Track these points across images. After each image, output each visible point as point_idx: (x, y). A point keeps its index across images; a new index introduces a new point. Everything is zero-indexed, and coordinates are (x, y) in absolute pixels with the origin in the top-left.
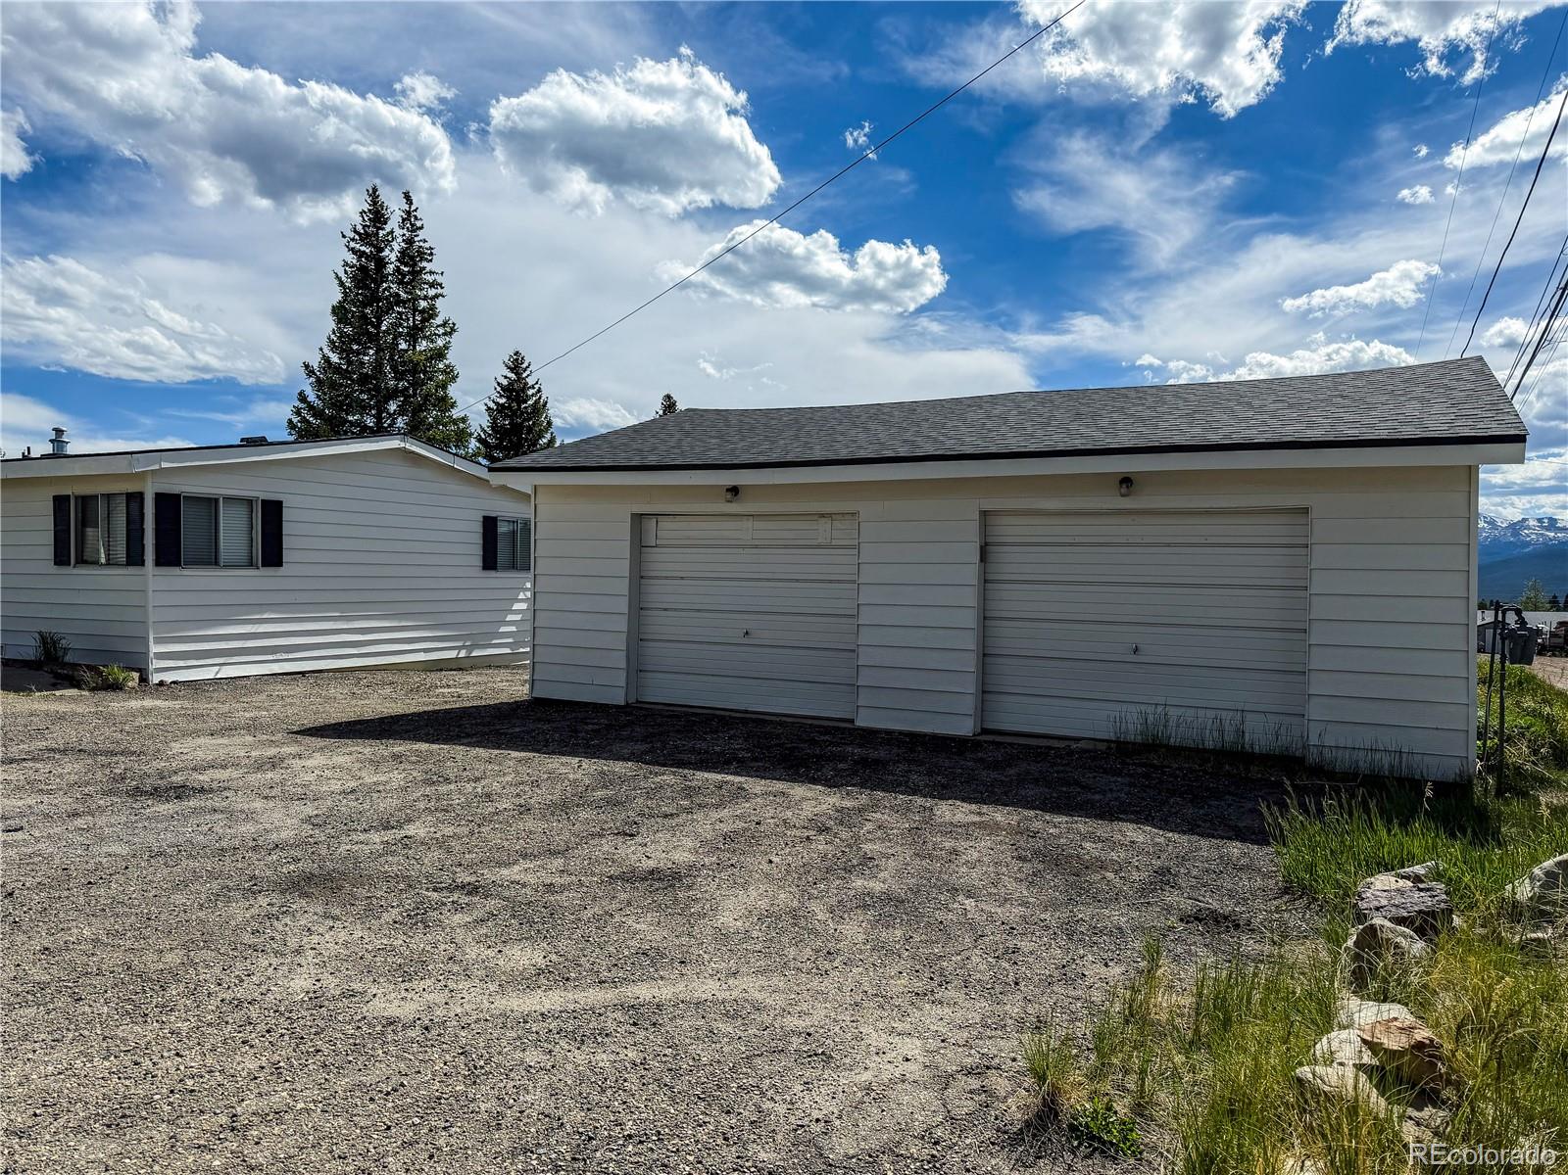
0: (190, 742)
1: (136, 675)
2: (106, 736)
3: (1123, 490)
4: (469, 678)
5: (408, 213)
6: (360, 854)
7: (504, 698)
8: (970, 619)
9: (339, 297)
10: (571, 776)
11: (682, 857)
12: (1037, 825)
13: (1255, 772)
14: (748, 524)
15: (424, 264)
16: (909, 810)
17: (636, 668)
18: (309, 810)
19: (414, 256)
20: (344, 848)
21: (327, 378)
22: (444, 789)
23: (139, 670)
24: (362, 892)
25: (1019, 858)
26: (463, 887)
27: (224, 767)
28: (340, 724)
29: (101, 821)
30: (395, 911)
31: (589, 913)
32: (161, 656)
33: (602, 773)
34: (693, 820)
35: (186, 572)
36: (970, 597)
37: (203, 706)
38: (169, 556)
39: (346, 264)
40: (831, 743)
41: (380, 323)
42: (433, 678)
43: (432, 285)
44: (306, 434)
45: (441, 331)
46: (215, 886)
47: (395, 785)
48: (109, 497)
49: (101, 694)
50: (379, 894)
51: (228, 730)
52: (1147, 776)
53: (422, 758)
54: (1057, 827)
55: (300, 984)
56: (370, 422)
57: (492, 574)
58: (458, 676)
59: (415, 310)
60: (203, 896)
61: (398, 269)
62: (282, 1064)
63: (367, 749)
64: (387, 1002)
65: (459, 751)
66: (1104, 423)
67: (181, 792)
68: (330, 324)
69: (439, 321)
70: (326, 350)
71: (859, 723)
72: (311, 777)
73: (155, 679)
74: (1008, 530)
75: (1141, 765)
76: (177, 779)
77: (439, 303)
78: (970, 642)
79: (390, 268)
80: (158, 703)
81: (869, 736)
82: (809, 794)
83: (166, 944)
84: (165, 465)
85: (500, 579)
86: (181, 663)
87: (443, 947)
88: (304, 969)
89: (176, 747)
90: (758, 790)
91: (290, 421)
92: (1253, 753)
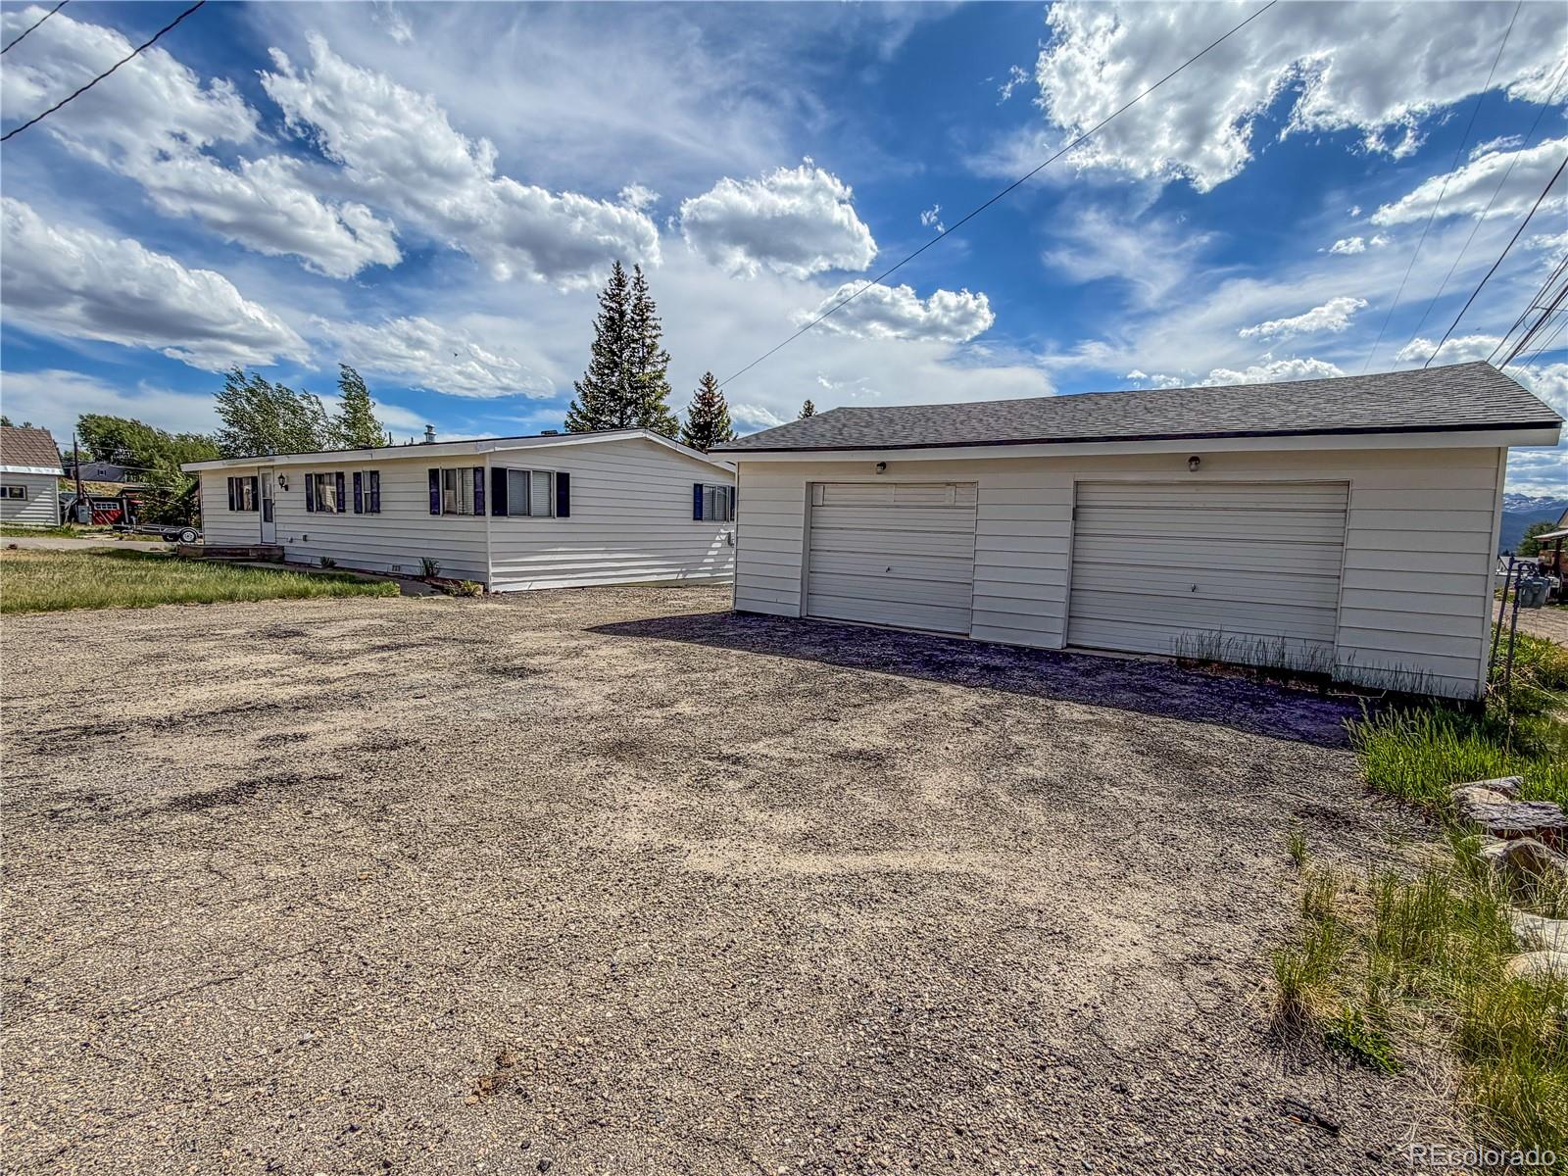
0: (521, 635)
1: (481, 587)
2: (467, 629)
3: (1193, 467)
4: (686, 594)
5: (638, 279)
6: (649, 726)
7: (713, 609)
8: (1064, 563)
9: (597, 338)
10: (778, 671)
11: (879, 741)
12: (1139, 724)
13: (1292, 684)
14: (892, 490)
15: (649, 314)
16: (1034, 707)
17: (808, 594)
18: (607, 690)
19: (643, 309)
20: (638, 721)
21: (591, 391)
22: (694, 676)
23: (483, 584)
24: (659, 758)
25: (1137, 752)
26: (728, 758)
27: (545, 654)
28: (614, 625)
29: (474, 692)
30: (686, 776)
31: (826, 786)
32: (496, 575)
33: (798, 669)
34: (876, 711)
35: (510, 520)
36: (1065, 547)
37: (525, 610)
38: (500, 509)
39: (600, 316)
40: (957, 652)
41: (622, 354)
42: (664, 593)
43: (654, 328)
44: (576, 430)
45: (660, 359)
46: (557, 747)
47: (659, 672)
48: (463, 470)
49: (461, 599)
50: (671, 760)
51: (543, 627)
52: (1207, 685)
53: (673, 653)
54: (1157, 726)
55: (633, 836)
56: (616, 421)
57: (699, 523)
58: (680, 592)
59: (643, 345)
60: (551, 756)
61: (633, 319)
62: (637, 914)
63: (636, 644)
64: (700, 859)
65: (696, 648)
66: (1171, 415)
67: (521, 672)
68: (591, 356)
69: (658, 352)
70: (588, 373)
71: (972, 637)
72: (604, 664)
73: (493, 589)
74: (1093, 496)
75: (1201, 676)
76: (517, 662)
77: (658, 341)
78: (1063, 580)
79: (628, 317)
80: (496, 606)
81: (983, 647)
82: (955, 693)
83: (533, 796)
84: (497, 449)
85: (706, 526)
86: (508, 580)
87: (727, 809)
88: (633, 824)
89: (513, 638)
90: (914, 687)
91: (566, 422)
92: (1291, 670)
